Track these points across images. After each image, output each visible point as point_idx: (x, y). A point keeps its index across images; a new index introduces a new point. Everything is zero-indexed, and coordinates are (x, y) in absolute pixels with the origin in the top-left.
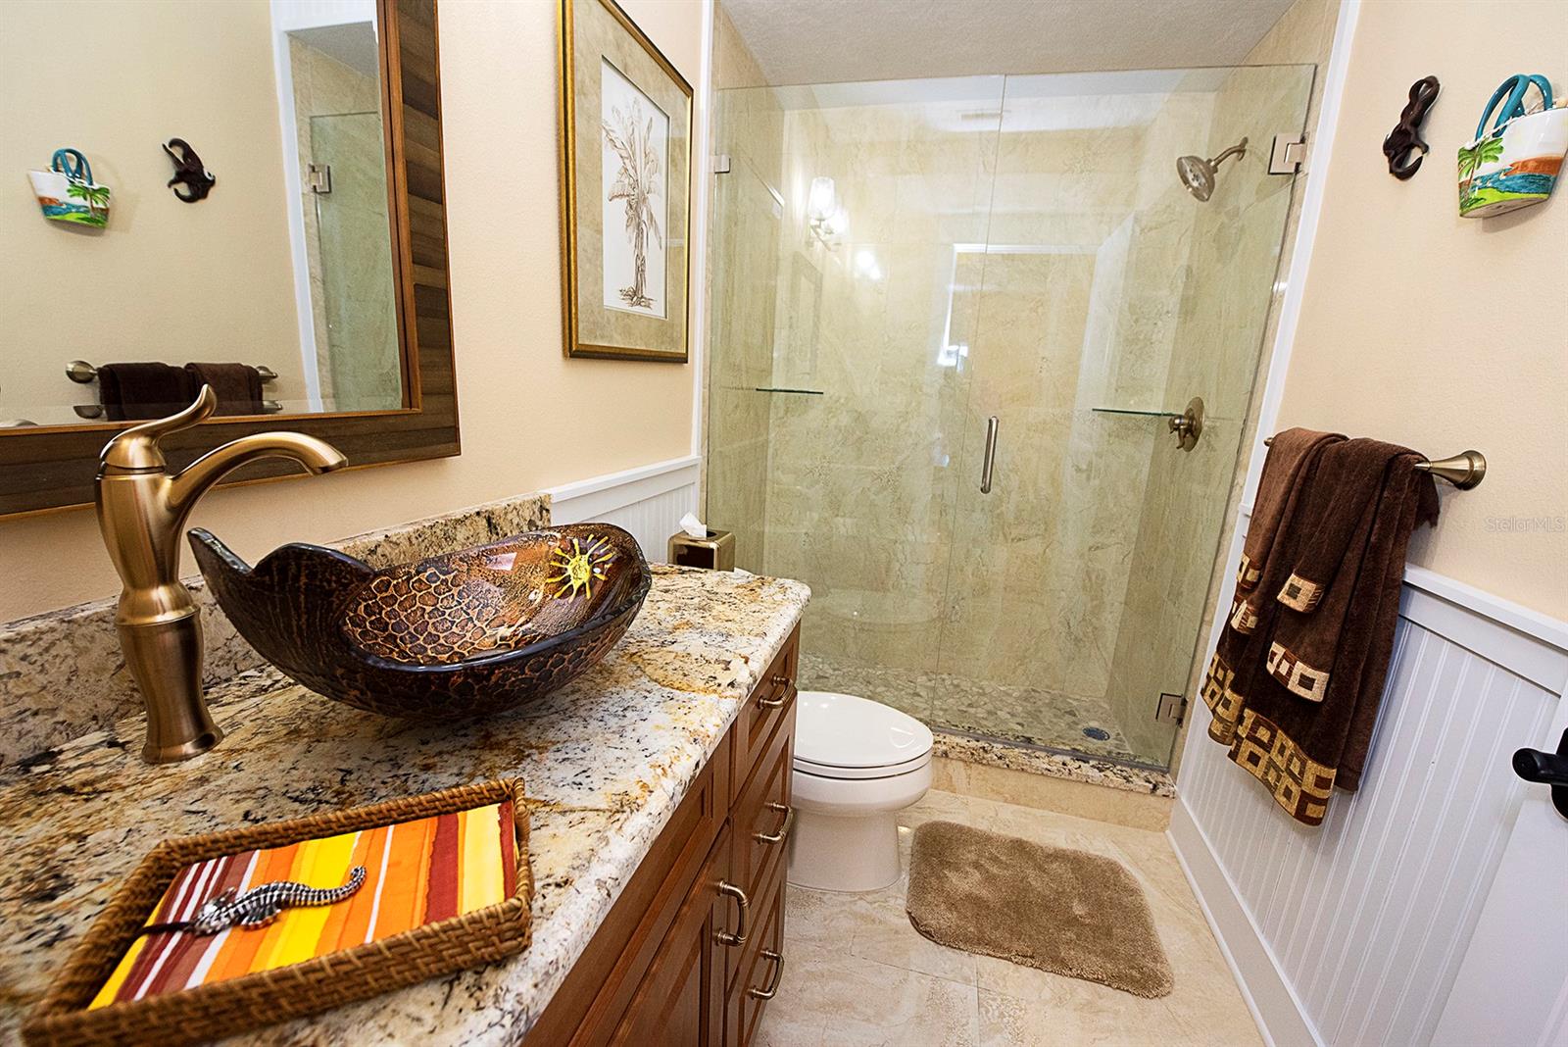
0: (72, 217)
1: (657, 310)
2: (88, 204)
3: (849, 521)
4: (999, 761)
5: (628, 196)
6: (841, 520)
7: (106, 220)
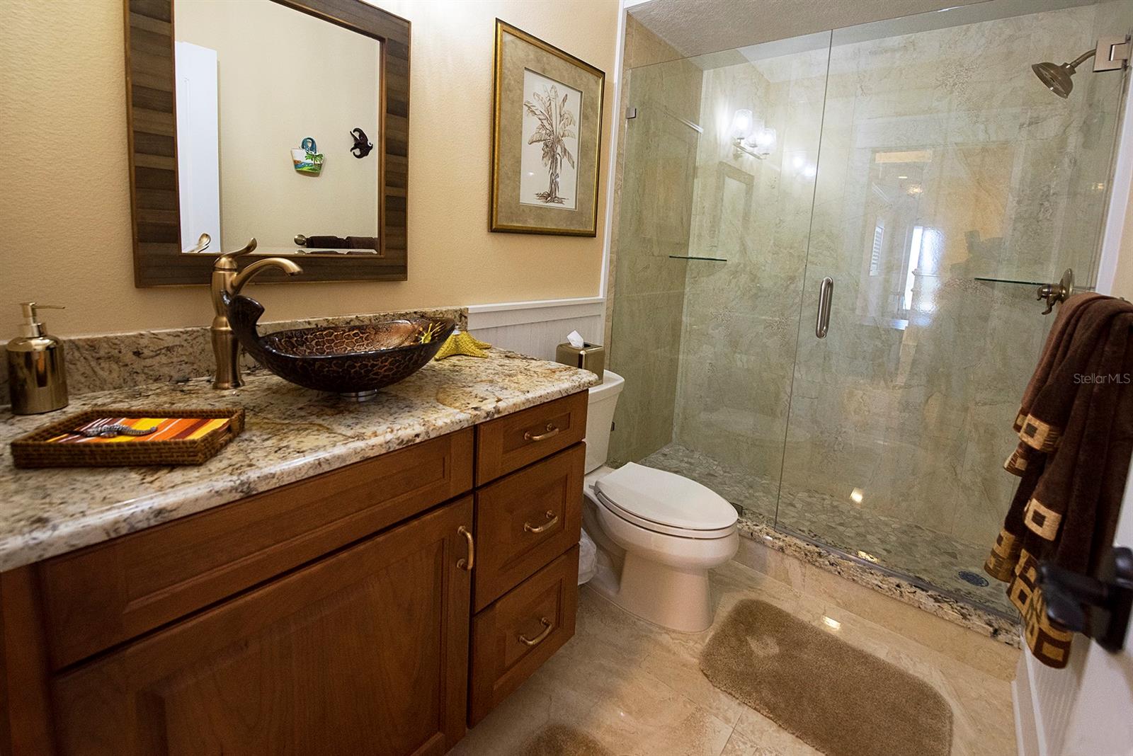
0: (305, 169)
1: (570, 204)
2: (313, 162)
3: (745, 358)
4: (831, 567)
5: (544, 140)
6: (739, 356)
7: (320, 169)
